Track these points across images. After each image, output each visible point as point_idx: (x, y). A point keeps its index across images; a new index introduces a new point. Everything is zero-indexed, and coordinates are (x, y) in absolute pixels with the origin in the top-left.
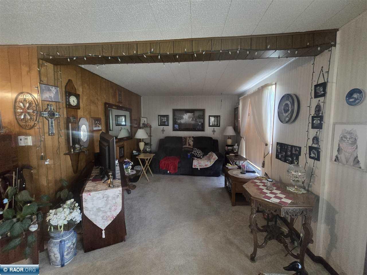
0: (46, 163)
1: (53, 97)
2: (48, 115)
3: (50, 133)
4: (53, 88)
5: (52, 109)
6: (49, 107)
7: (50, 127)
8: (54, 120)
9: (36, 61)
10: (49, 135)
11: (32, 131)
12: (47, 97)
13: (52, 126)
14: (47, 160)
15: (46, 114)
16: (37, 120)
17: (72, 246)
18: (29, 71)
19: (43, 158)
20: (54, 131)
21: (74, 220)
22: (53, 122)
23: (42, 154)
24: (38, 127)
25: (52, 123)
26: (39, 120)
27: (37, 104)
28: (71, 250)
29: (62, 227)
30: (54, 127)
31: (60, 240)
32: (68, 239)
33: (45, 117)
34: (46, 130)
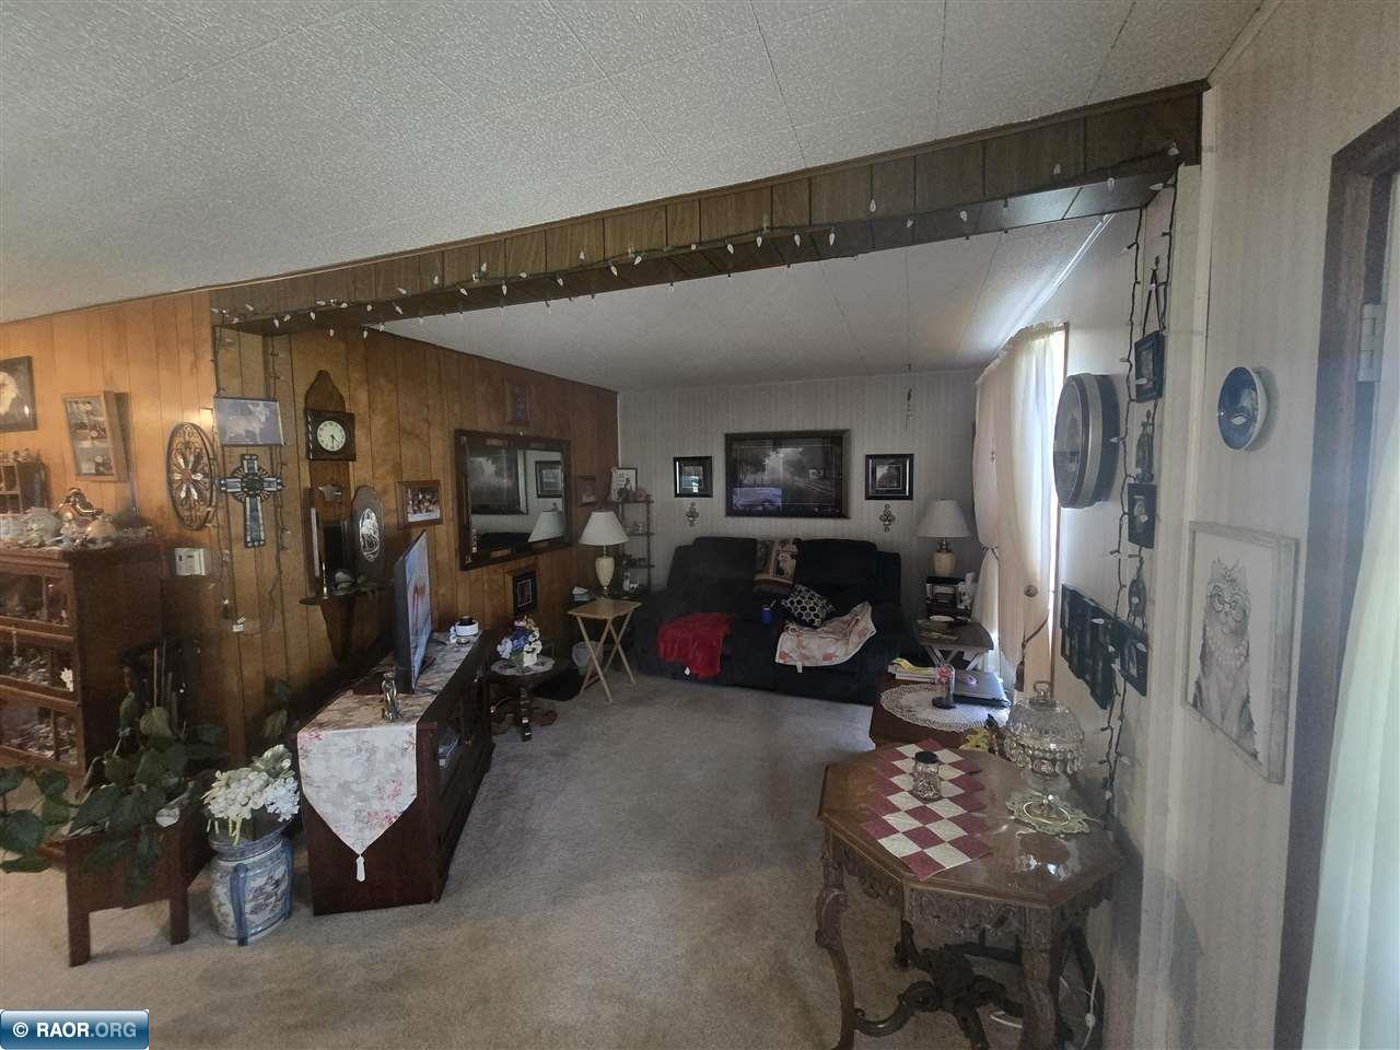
0: (236, 629)
1: (257, 431)
2: (242, 488)
3: (249, 540)
4: (258, 405)
5: (256, 468)
6: (245, 462)
7: (248, 523)
8: (262, 501)
9: (206, 333)
10: (247, 546)
11: (202, 535)
12: (238, 436)
13: (255, 519)
14: (239, 622)
15: (235, 485)
16: (213, 504)
17: (269, 888)
18: (194, 365)
19: (229, 614)
20: (262, 533)
21: (270, 810)
22: (259, 508)
23: (227, 602)
24: (214, 523)
25: (254, 509)
26: (217, 503)
27: (211, 457)
28: (267, 899)
29: (238, 826)
30: (261, 521)
31: (234, 864)
32: (261, 864)
33: (233, 493)
34: (237, 529)
